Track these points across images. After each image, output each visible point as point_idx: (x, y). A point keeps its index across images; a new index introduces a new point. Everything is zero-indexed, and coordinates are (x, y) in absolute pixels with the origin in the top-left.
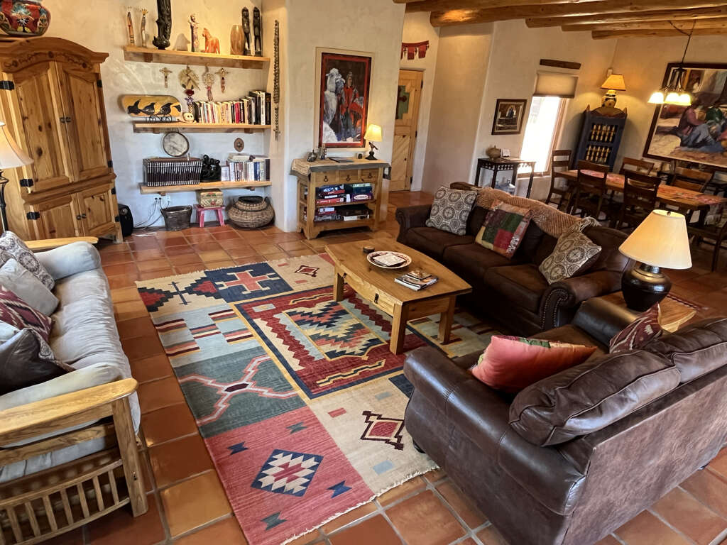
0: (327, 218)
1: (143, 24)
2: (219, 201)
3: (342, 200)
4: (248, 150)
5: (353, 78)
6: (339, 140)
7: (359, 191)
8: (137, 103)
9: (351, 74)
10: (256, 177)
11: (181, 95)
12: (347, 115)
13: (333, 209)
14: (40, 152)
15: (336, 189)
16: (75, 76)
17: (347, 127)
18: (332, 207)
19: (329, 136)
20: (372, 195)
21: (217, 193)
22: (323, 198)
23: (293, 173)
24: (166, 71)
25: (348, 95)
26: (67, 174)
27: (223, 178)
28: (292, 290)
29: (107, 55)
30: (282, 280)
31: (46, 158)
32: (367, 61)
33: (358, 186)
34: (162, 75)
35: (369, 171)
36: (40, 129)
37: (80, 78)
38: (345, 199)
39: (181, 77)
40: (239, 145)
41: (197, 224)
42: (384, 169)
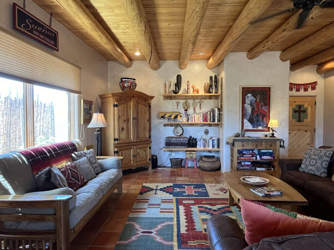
0: (246, 168)
1: (170, 86)
2: (194, 156)
3: (254, 158)
4: (210, 135)
5: (260, 97)
6: (254, 128)
7: (265, 154)
8: (165, 115)
9: (259, 96)
10: (213, 146)
11: (183, 111)
12: (257, 115)
13: (250, 163)
14: (123, 129)
15: (251, 152)
16: (141, 104)
17: (258, 121)
18: (249, 162)
19: (247, 126)
20: (274, 157)
21: (193, 152)
22: (243, 156)
23: (228, 143)
24: (178, 103)
25: (258, 106)
26: (132, 138)
27: (198, 147)
28: (208, 196)
29: (154, 97)
30: (207, 192)
31: (125, 131)
32: (268, 89)
33: (264, 151)
34: (176, 104)
35: (270, 143)
36: (124, 121)
37: (143, 105)
38: (256, 158)
39: (183, 104)
40: (207, 132)
41: (184, 167)
42: (280, 142)
